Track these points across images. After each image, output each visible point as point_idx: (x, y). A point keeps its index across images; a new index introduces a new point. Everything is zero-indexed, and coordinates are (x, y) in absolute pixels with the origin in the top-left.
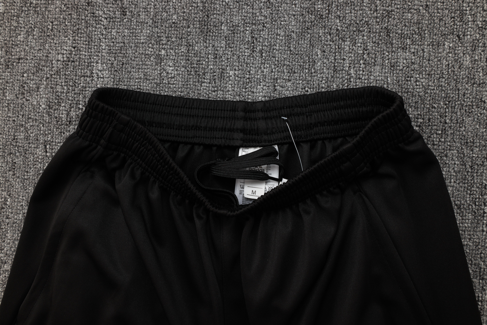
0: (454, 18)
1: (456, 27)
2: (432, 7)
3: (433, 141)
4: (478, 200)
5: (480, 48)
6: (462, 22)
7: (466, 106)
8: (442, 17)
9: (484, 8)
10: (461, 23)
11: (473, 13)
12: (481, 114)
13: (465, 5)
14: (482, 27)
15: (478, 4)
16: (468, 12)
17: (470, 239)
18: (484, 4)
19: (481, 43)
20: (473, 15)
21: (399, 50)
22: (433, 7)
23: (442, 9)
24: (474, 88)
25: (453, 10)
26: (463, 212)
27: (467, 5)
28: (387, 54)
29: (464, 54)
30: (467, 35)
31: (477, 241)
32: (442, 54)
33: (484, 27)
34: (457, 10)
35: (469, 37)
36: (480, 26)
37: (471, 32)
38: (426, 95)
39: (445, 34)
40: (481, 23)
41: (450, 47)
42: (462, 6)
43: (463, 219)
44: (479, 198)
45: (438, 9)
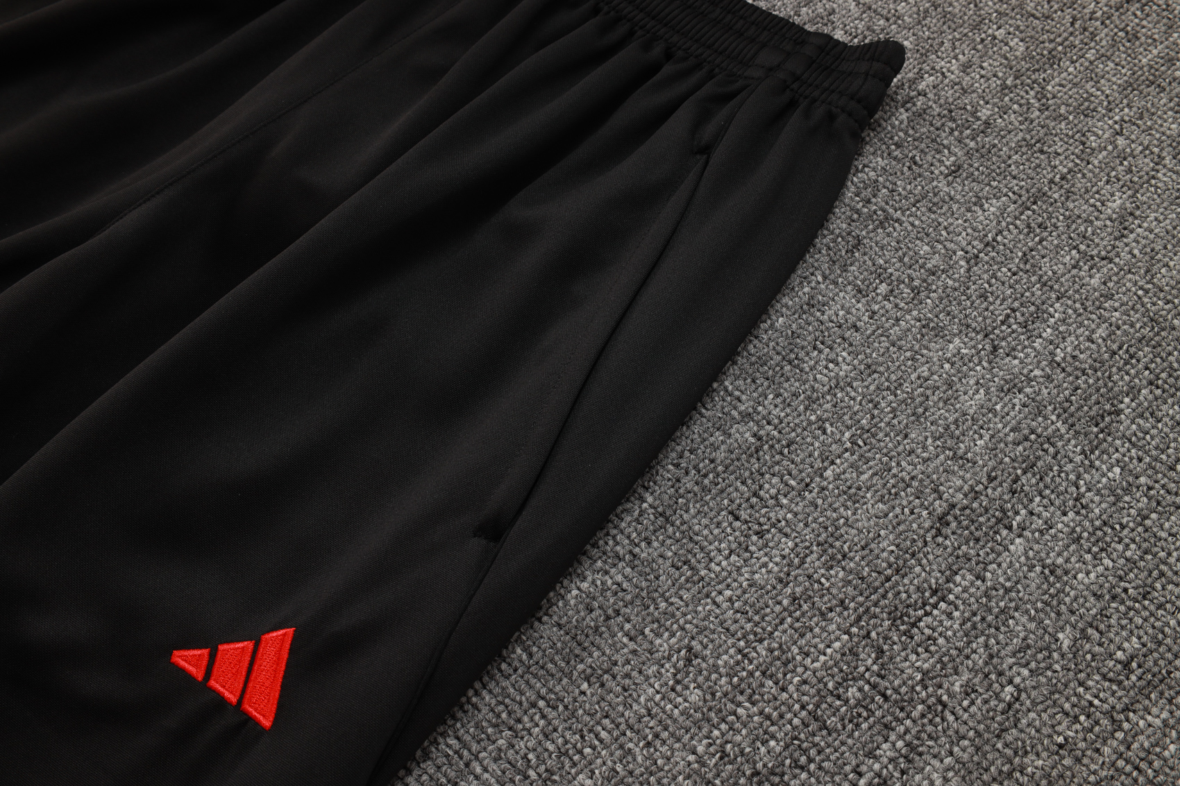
0: (1014, 310)
1: (1004, 328)
2: (983, 266)
3: (761, 487)
4: (744, 674)
5: (1021, 396)
6: (1024, 330)
7: (895, 476)
8: (989, 294)
9: (1093, 336)
10: (1019, 330)
11: (1061, 329)
12: (912, 513)
13: (1057, 305)
14: (1059, 365)
15: (1086, 322)
16: (1052, 320)
17: (648, 744)
18: (1098, 327)
19: (1031, 390)
20: (1060, 332)
21: (849, 288)
22: (986, 266)
23: (1003, 283)
24: (942, 457)
25: (1024, 298)
26: (688, 674)
27: (1062, 309)
28: (820, 278)
29: (977, 383)
30: (1015, 358)
31: (660, 762)
32: (931, 354)
33: (1063, 365)
34: (1033, 304)
35: (1016, 362)
36: (1058, 359)
37: (1027, 356)
38: (828, 397)
39: (968, 326)
40: (1062, 355)
41: (959, 353)
42: (1050, 303)
43: (673, 690)
44: (751, 674)
45: (994, 276)
